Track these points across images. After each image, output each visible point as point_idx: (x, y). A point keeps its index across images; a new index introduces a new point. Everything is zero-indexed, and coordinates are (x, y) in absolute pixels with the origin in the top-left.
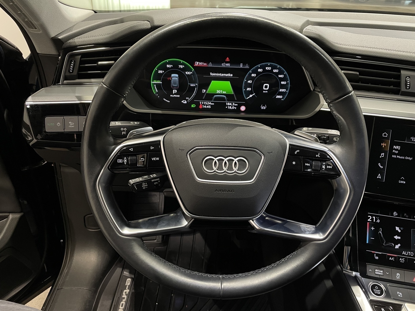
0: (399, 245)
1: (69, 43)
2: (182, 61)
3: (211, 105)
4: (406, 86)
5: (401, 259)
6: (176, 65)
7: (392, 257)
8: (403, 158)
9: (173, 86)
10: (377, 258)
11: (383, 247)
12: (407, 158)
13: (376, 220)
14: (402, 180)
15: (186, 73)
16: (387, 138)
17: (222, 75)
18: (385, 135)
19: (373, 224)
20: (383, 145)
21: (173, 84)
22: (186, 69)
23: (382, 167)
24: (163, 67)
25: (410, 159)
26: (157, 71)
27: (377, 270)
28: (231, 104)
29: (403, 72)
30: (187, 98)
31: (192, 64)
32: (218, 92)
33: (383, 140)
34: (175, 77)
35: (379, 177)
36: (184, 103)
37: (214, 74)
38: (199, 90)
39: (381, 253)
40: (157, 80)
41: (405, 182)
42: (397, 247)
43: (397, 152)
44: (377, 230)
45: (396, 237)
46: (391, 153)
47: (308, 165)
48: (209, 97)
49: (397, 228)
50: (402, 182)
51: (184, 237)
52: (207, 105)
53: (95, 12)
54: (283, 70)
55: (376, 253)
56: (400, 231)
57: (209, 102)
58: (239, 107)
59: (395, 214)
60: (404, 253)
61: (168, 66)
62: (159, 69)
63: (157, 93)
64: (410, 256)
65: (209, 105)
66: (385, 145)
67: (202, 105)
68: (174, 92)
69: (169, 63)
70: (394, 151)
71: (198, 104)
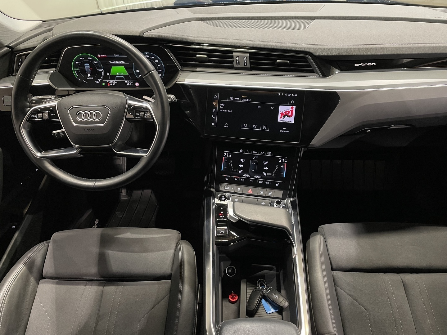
0: (242, 170)
1: (17, 48)
2: (89, 55)
3: (115, 83)
4: (237, 64)
5: (242, 179)
6: (86, 57)
7: (236, 178)
8: (227, 111)
9: (87, 72)
10: (227, 179)
11: (231, 172)
12: (228, 111)
13: (229, 155)
14: (226, 125)
15: (94, 62)
16: (217, 99)
17: (118, 62)
18: (215, 97)
19: (227, 158)
20: (214, 103)
21: (87, 71)
22: (93, 60)
23: (214, 118)
24: (78, 59)
25: (231, 111)
26: (75, 62)
27: (226, 187)
28: (128, 82)
29: (235, 54)
30: (98, 79)
31: (97, 57)
32: (118, 74)
33: (214, 100)
34: (87, 65)
35: (213, 124)
36: (97, 82)
37: (112, 62)
38: (105, 74)
39: (230, 176)
40: (76, 68)
41: (228, 127)
42: (240, 172)
43: (223, 107)
44: (229, 162)
45: (240, 166)
46: (219, 109)
47: (138, 114)
48: (113, 77)
49: (242, 160)
50: (226, 127)
51: (144, 191)
52: (112, 83)
53: (43, 21)
54: (157, 57)
55: (227, 177)
56: (243, 162)
57: (114, 81)
58: (134, 83)
59: (241, 151)
60: (244, 175)
61: (81, 58)
62: (76, 61)
63: (78, 77)
64: (248, 177)
65: (114, 83)
66: (216, 103)
67: (109, 83)
68: (89, 76)
69: (82, 57)
70: (221, 107)
71: (106, 83)
